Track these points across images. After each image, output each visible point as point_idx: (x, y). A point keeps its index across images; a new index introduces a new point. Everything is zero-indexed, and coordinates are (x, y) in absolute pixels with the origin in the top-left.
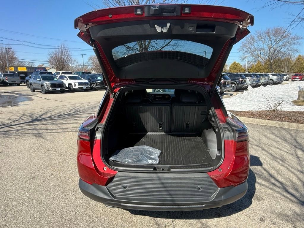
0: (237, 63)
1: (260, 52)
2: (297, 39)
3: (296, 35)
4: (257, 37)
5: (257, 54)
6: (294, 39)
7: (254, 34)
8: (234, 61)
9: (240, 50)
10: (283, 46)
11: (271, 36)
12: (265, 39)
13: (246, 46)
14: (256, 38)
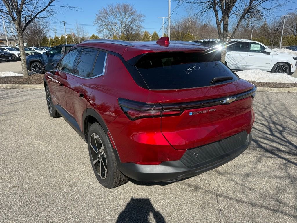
0: (96, 36)
1: (114, 26)
2: (142, 17)
3: (140, 13)
4: (110, 11)
5: (111, 28)
6: (139, 16)
7: (107, 8)
8: (93, 35)
9: (96, 23)
10: (132, 22)
11: (121, 12)
12: (117, 14)
13: (101, 20)
14: (108, 12)
